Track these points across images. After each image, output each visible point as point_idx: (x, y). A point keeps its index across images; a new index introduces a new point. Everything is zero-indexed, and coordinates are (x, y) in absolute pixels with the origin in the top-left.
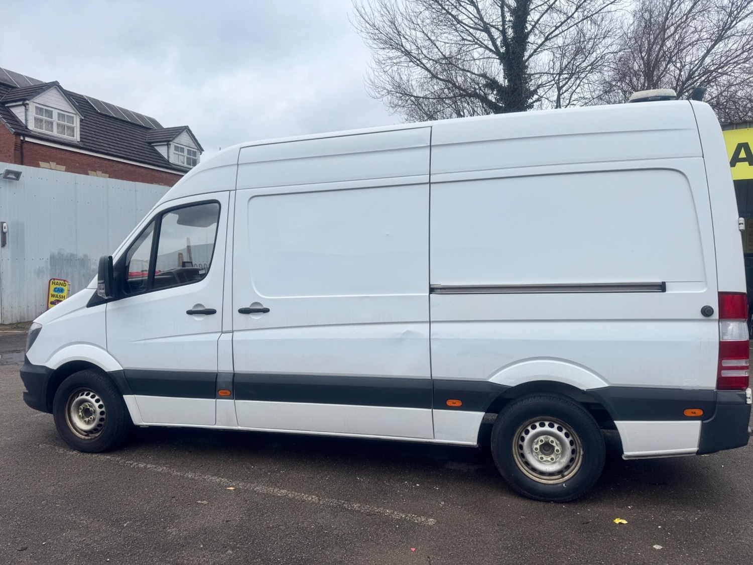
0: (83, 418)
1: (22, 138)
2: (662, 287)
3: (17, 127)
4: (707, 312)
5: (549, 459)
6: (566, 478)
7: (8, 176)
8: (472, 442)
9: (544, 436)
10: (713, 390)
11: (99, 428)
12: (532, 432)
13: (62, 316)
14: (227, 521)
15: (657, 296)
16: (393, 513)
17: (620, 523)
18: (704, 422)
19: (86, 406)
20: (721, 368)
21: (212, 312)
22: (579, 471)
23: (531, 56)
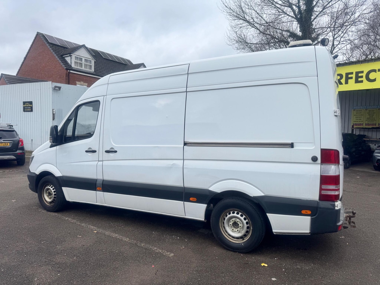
0: (48, 196)
1: (69, 71)
2: (292, 145)
3: (67, 66)
4: (314, 159)
5: (236, 230)
6: (244, 241)
7: (56, 89)
8: (202, 219)
9: (235, 219)
10: (317, 201)
11: (54, 201)
12: (229, 216)
13: (41, 151)
14: (84, 245)
15: (289, 150)
16: (157, 249)
17: (264, 266)
18: (312, 217)
19: (49, 191)
20: (321, 189)
21: (94, 152)
22: (250, 238)
23: (314, 19)
